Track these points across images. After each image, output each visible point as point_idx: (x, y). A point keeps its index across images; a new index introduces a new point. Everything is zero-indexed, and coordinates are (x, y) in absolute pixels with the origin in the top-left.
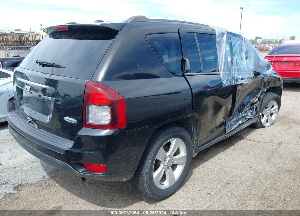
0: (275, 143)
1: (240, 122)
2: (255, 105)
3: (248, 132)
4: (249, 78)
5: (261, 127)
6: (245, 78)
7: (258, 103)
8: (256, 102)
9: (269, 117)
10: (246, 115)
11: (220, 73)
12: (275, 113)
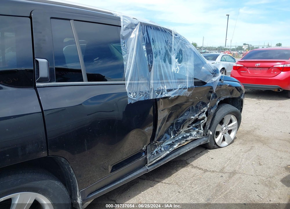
0: (226, 173)
1: (176, 147)
2: (201, 122)
3: (197, 154)
4: (184, 89)
5: (215, 147)
6: (175, 89)
7: (206, 119)
8: (203, 119)
9: (226, 135)
10: (189, 135)
11: (125, 82)
12: (234, 129)
